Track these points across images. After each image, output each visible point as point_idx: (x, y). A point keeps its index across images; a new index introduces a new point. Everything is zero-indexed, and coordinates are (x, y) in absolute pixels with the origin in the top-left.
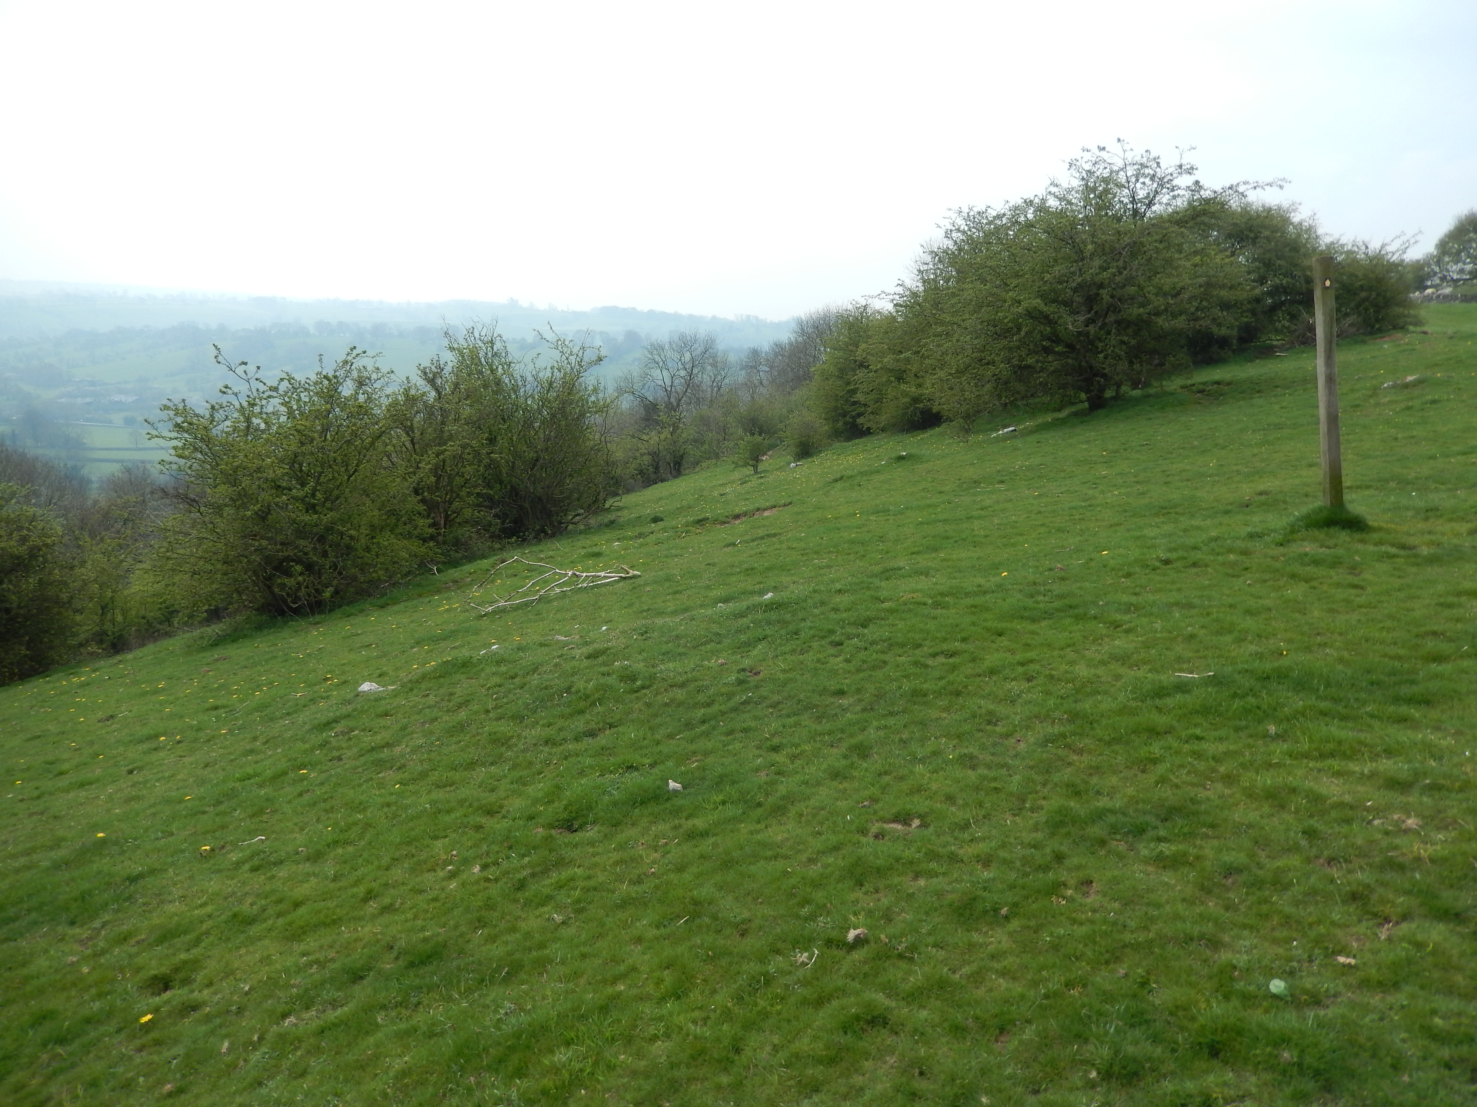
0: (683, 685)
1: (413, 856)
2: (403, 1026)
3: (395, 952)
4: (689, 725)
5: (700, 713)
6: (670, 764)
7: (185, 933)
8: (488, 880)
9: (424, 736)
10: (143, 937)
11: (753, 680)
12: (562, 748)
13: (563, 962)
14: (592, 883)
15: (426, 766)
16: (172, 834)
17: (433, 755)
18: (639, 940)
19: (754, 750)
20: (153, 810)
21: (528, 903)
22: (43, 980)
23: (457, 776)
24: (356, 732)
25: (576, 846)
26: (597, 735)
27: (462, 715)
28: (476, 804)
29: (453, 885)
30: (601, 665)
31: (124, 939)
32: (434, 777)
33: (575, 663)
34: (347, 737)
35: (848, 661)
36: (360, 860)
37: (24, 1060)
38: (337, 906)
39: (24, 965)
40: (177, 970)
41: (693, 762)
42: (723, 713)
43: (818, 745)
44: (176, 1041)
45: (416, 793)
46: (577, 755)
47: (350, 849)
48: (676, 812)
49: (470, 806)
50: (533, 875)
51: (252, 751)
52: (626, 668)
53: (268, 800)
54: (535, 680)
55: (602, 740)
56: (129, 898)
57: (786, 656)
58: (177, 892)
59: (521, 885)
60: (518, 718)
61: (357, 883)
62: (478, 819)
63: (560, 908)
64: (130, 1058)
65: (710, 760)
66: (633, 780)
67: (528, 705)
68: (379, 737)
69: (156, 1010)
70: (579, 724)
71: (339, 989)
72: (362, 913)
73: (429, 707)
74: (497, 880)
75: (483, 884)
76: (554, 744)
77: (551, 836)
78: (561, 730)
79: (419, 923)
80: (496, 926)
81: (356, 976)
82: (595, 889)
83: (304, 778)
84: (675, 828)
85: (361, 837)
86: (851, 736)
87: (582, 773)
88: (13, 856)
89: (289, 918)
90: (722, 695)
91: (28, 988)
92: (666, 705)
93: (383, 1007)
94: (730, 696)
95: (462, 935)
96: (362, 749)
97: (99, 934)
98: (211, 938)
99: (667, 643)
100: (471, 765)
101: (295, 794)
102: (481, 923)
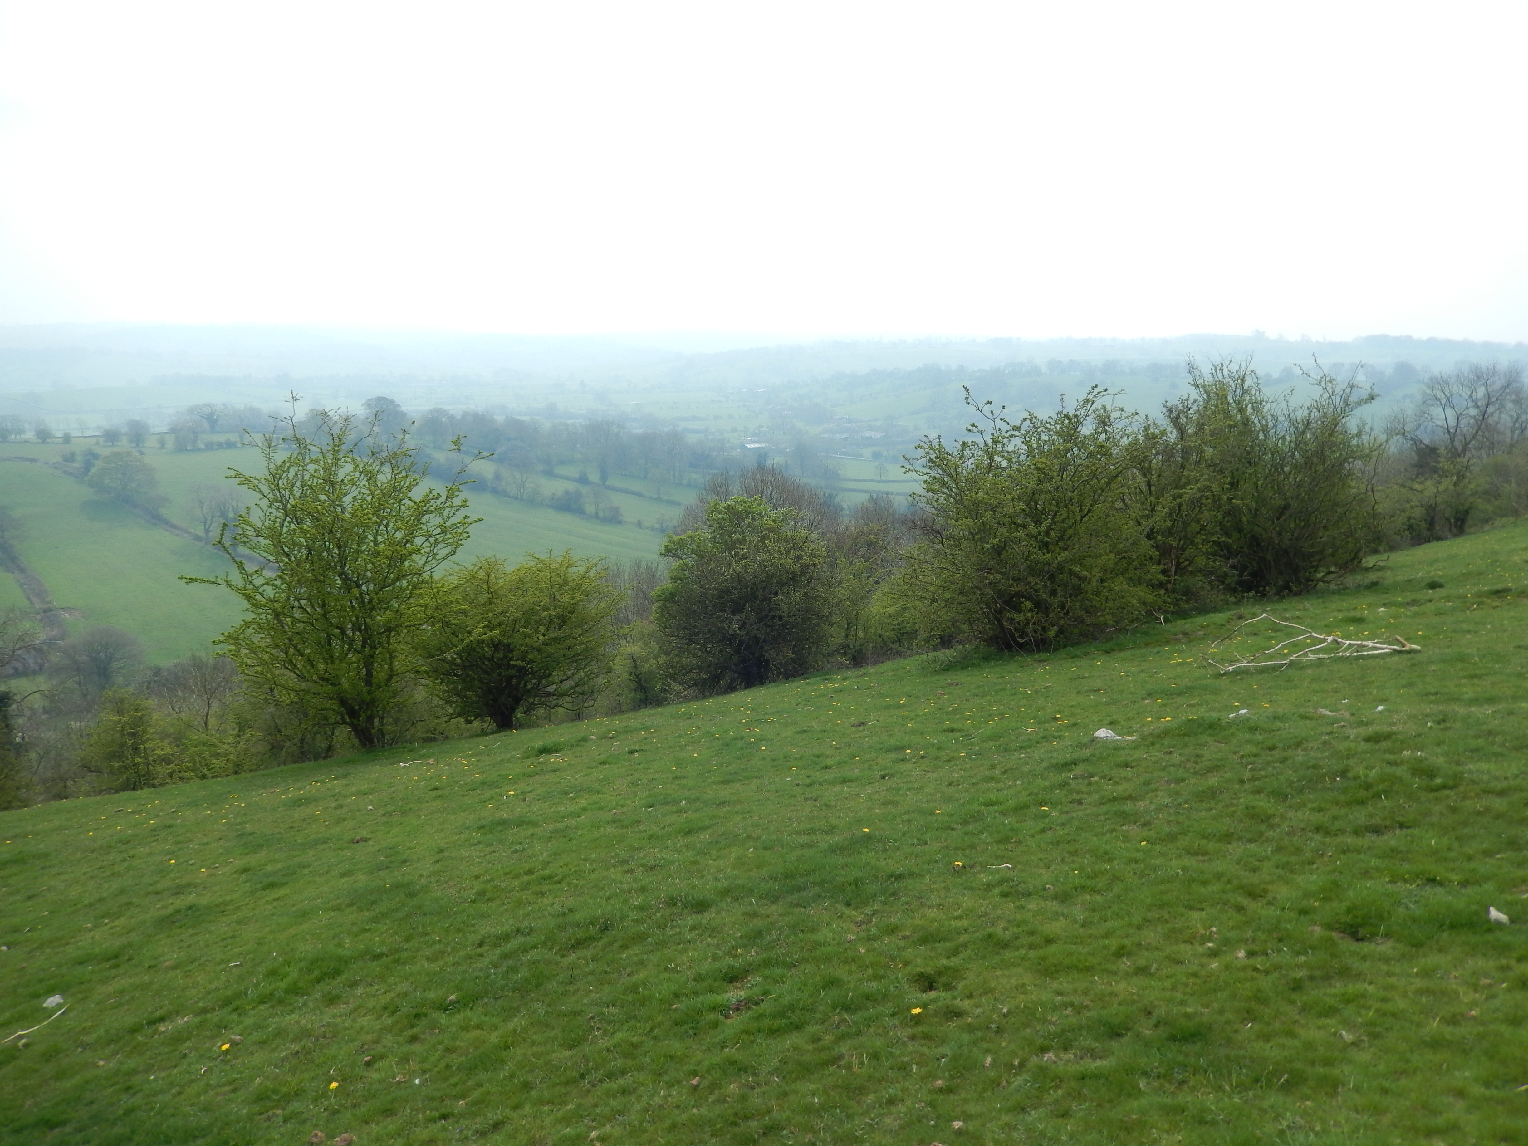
0: (1502, 793)
1: (1166, 921)
2: (1168, 1101)
3: (1154, 1020)
4: (1513, 844)
6: (1489, 887)
7: (945, 939)
8: (1255, 969)
9: (1170, 796)
10: (908, 933)
12: (1339, 840)
13: (1357, 1089)
14: (1389, 1007)
15: (1175, 829)
16: (926, 843)
17: (1181, 819)
18: (1460, 1094)
20: (906, 817)
21: (1305, 1009)
22: (829, 949)
23: (1211, 846)
24: (1096, 778)
25: (1364, 958)
26: (1383, 834)
27: (1213, 781)
28: (1235, 882)
29: (1215, 965)
30: (1385, 751)
31: (893, 930)
32: (1183, 842)
33: (1352, 745)
34: (1086, 782)
36: (1109, 913)
37: (818, 1016)
38: (1089, 954)
39: (813, 930)
40: (940, 973)
44: (943, 1042)
45: (1163, 854)
46: (1358, 852)
47: (1098, 898)
48: (1503, 949)
49: (1229, 882)
50: (1312, 978)
51: (992, 779)
52: (1421, 760)
53: (1012, 830)
54: (1299, 756)
55: (1393, 839)
56: (894, 894)
58: (935, 899)
59: (1297, 986)
60: (1281, 796)
61: (1107, 935)
62: (1239, 899)
63: (1351, 1026)
64: (904, 1044)
66: (1438, 896)
67: (1292, 782)
68: (1120, 788)
69: (924, 1006)
70: (1360, 816)
71: (1096, 1039)
72: (1114, 967)
73: (1173, 766)
74: (1267, 972)
75: (1250, 973)
76: (1327, 833)
77: (1331, 939)
79: (1179, 996)
80: (1268, 1024)
81: (1115, 1032)
82: (1394, 1015)
83: (1045, 815)
84: (1504, 969)
85: (1109, 887)
87: (1366, 874)
88: (798, 833)
89: (1041, 952)
91: (818, 953)
92: (1479, 813)
93: (1145, 1074)
95: (1228, 1022)
96: (1103, 797)
97: (870, 921)
98: (969, 952)
99: (1476, 737)
100: (1227, 837)
101: (1038, 829)
102: (1250, 1015)
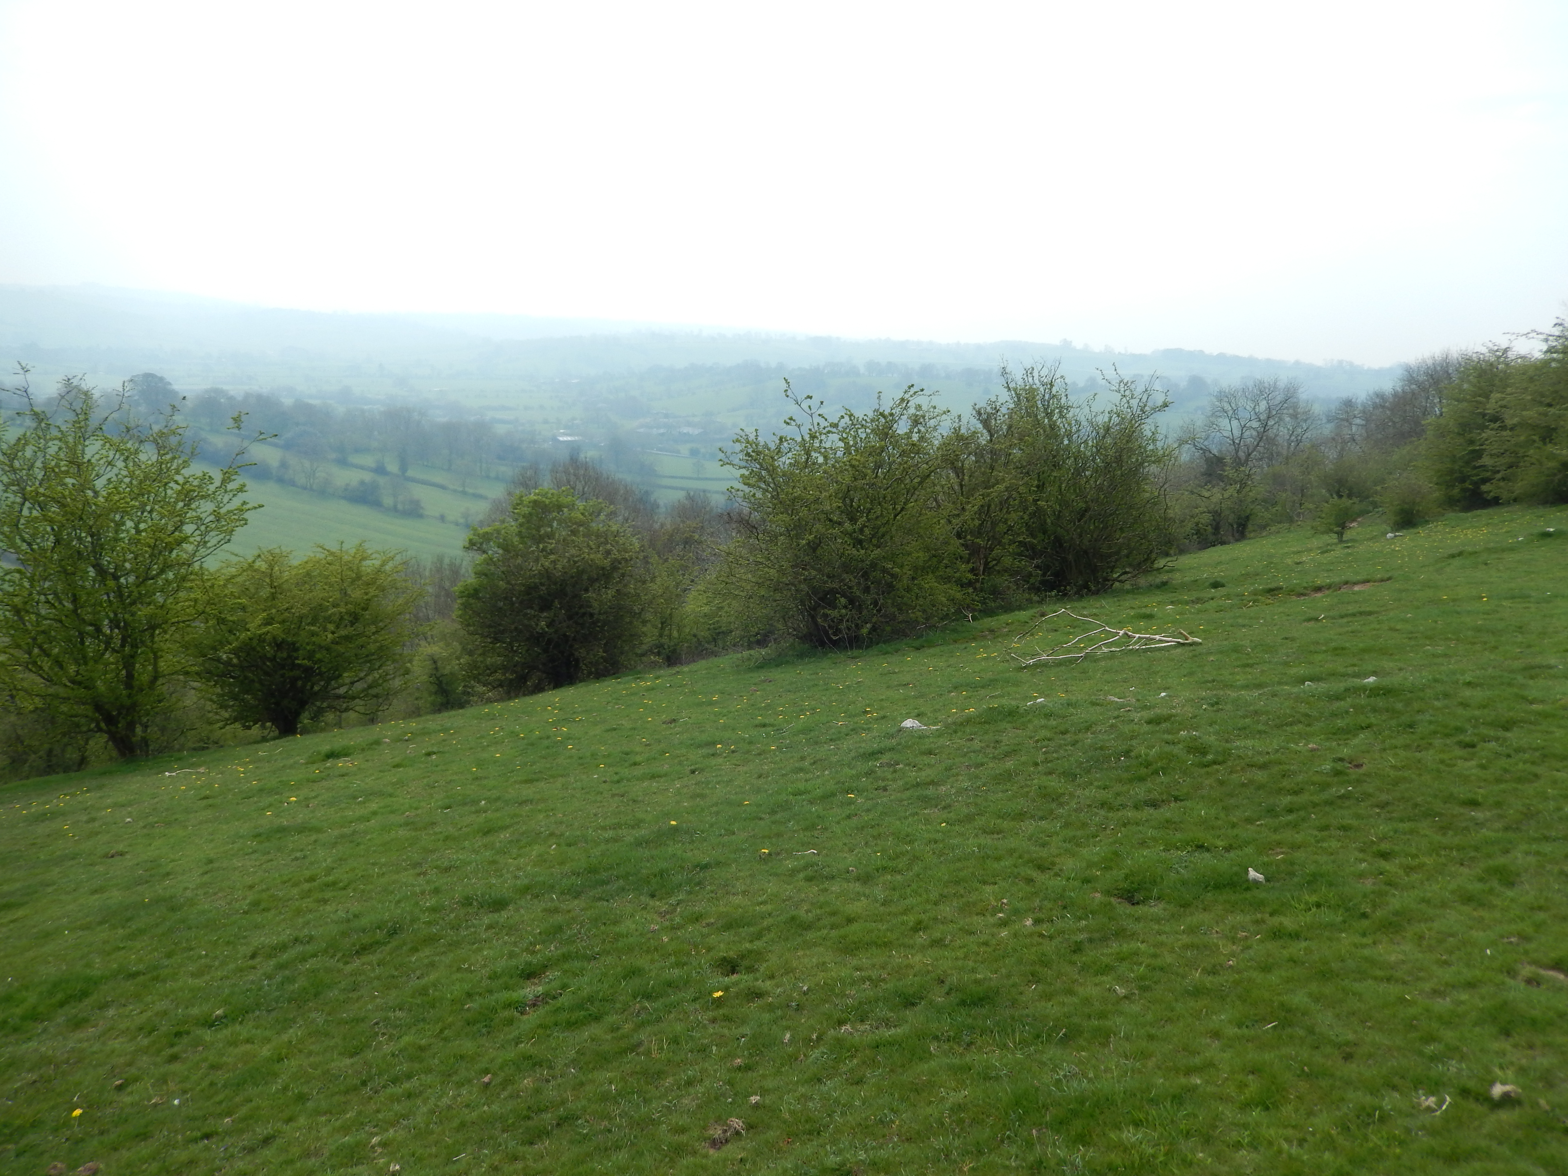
0: (1263, 767)
1: (962, 896)
2: (957, 1061)
3: (946, 988)
4: (1271, 812)
5: (1287, 800)
6: (1249, 850)
7: (749, 924)
8: (1041, 935)
9: (970, 780)
10: (712, 920)
11: (1354, 773)
12: (1120, 814)
13: (1127, 1038)
14: (1158, 962)
15: (973, 809)
16: (734, 833)
17: (979, 800)
18: (1216, 1035)
19: (1357, 853)
20: (715, 809)
21: (1084, 968)
22: (631, 940)
23: (1005, 824)
24: (901, 766)
25: (1138, 919)
26: (1160, 807)
27: (1010, 764)
28: (1026, 856)
29: (1004, 933)
30: (1164, 732)
31: (697, 918)
32: (980, 822)
33: (1136, 727)
34: (891, 770)
35: (1483, 767)
36: (908, 891)
37: (618, 1005)
38: (888, 930)
39: (615, 923)
40: (743, 957)
41: (1278, 854)
42: (1315, 805)
43: (1443, 860)
44: (744, 1022)
45: (962, 835)
46: (1137, 824)
47: (899, 877)
48: (1259, 905)
49: (1020, 857)
50: (1091, 940)
51: (801, 770)
52: (1195, 739)
53: (819, 817)
54: (1089, 739)
55: (1167, 812)
56: (699, 883)
57: (1398, 751)
58: (740, 886)
59: (1078, 948)
60: (1070, 776)
61: (906, 912)
62: (1029, 872)
63: (1124, 981)
64: (705, 1027)
65: (1300, 855)
66: (1204, 860)
67: (1082, 763)
68: (923, 774)
69: (726, 989)
70: (1140, 791)
71: (891, 1010)
72: (911, 942)
73: (974, 752)
74: (1051, 938)
75: (1036, 939)
76: (1111, 808)
77: (1110, 903)
78: (1118, 794)
79: (971, 964)
80: (1051, 984)
81: (909, 1002)
82: (1162, 969)
83: (851, 802)
84: (1257, 922)
85: (909, 867)
86: (1489, 856)
87: (1143, 844)
88: (604, 828)
89: (842, 931)
90: (1314, 784)
91: (620, 944)
92: (1243, 785)
93: (936, 1038)
94: (1324, 787)
95: (1014, 985)
96: (907, 783)
97: (675, 910)
98: (772, 935)
99: (1244, 717)
100: (1021, 816)
101: (843, 815)
102: (1035, 978)
